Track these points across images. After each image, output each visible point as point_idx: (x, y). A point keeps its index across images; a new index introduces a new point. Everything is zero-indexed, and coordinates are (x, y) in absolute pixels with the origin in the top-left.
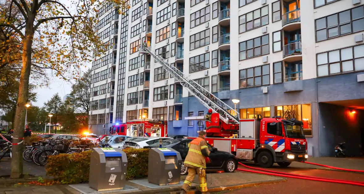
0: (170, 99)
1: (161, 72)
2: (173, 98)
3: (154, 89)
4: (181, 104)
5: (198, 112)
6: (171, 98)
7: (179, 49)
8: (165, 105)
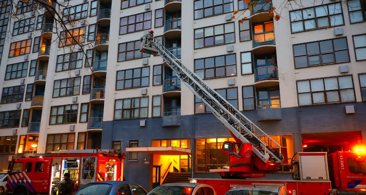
0: (80, 122)
1: (67, 86)
2: (85, 121)
3: (52, 108)
4: (101, 129)
5: (128, 142)
6: (82, 121)
7: (98, 58)
8: (71, 131)
